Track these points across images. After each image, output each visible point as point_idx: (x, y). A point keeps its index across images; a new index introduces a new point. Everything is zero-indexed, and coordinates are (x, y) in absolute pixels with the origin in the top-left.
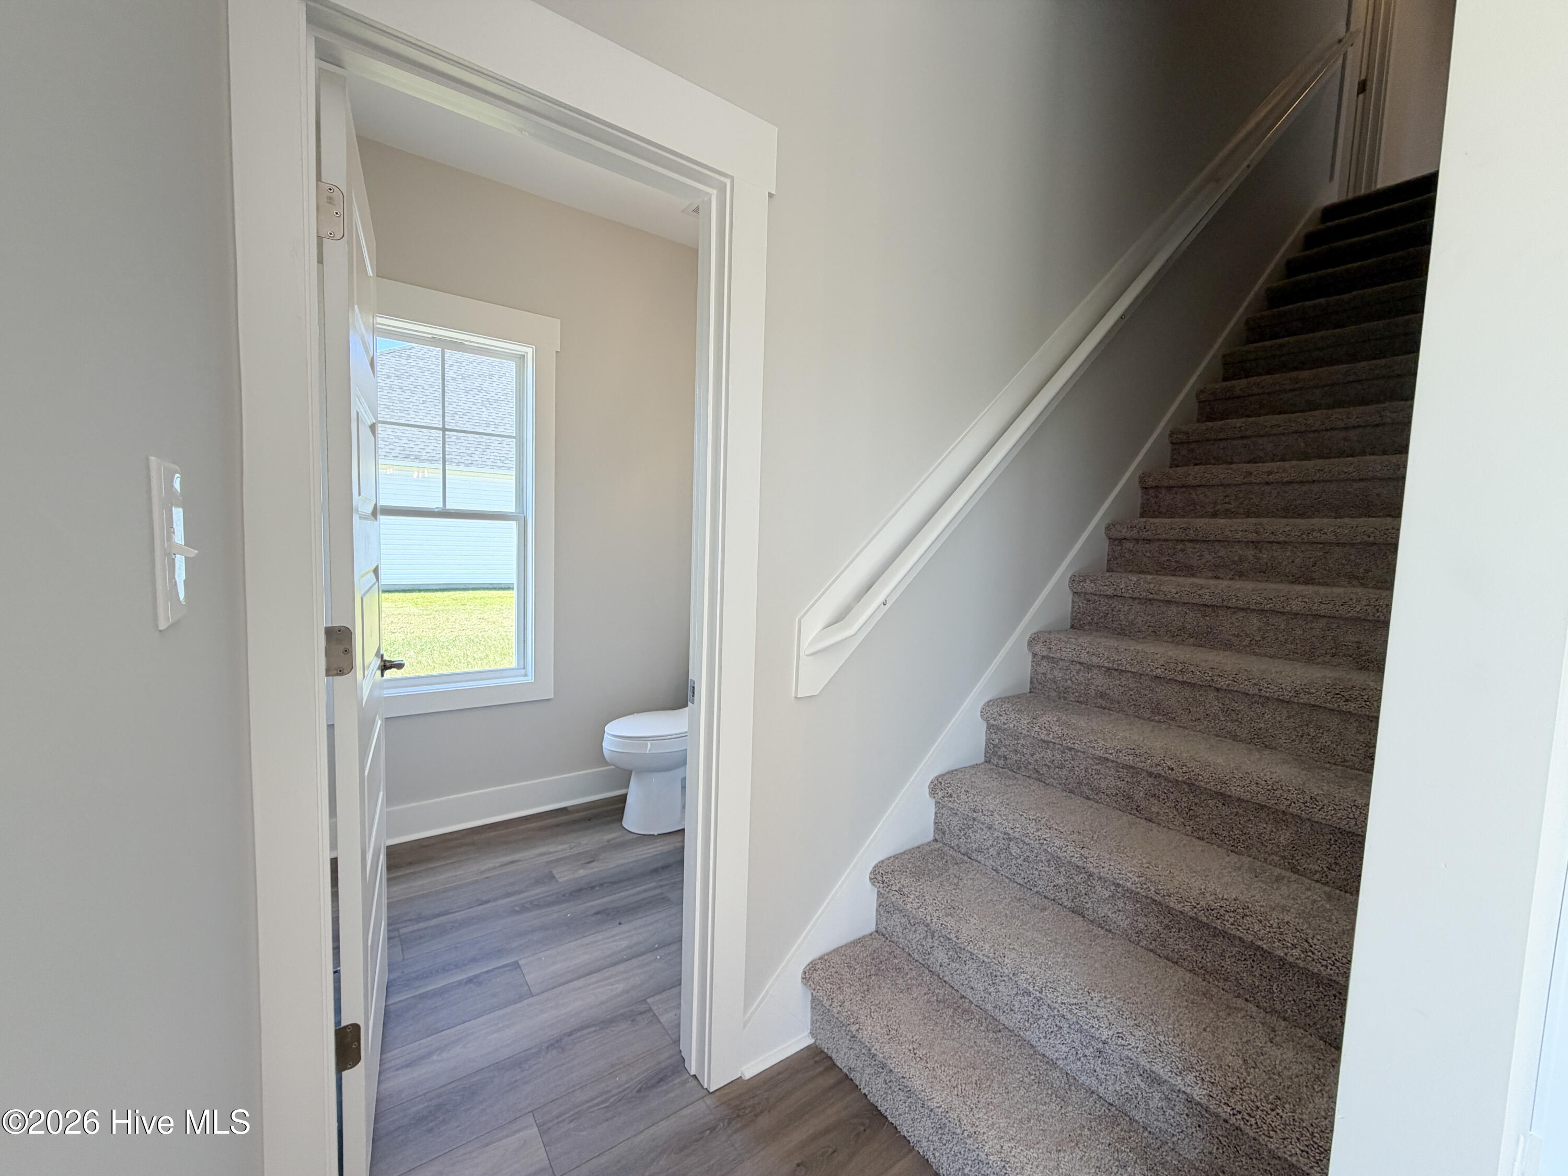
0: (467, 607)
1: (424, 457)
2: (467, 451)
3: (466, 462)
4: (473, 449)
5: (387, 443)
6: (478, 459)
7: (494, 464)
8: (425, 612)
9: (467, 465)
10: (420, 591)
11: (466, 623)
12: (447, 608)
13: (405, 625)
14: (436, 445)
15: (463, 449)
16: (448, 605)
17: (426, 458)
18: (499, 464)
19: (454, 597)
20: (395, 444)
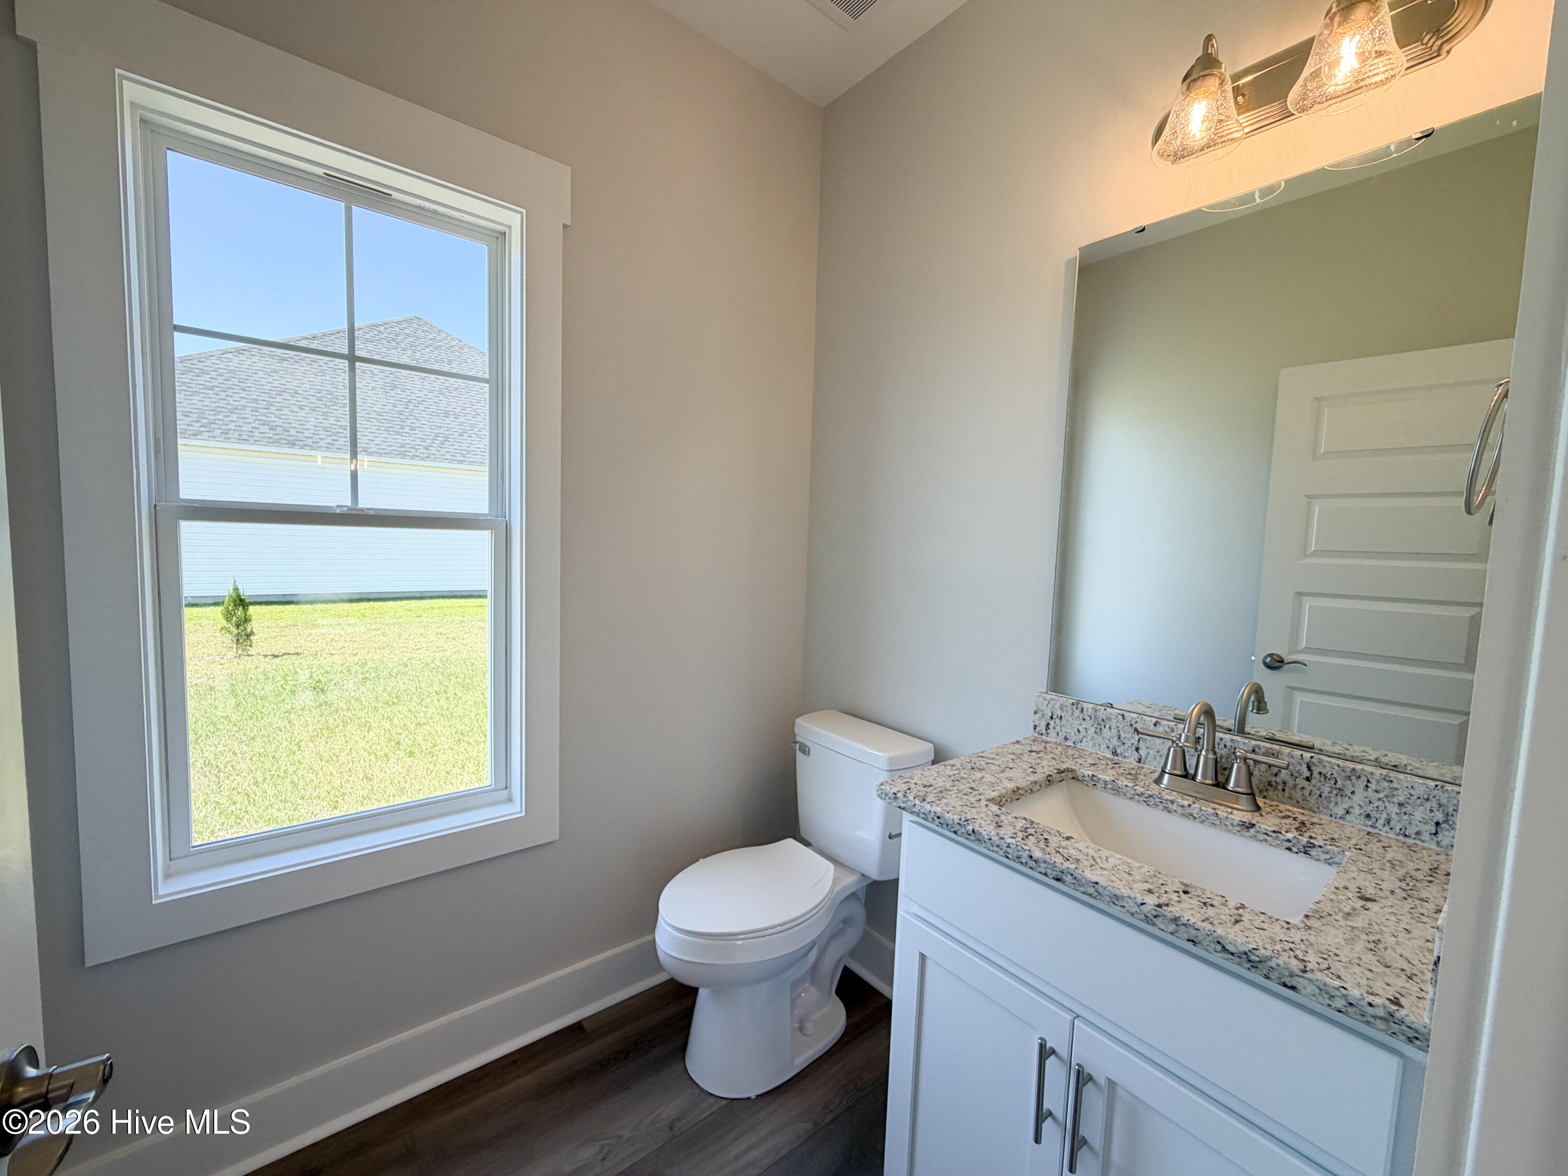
0: (423, 618)
1: (373, 450)
2: (423, 444)
3: (422, 455)
4: (430, 441)
5: (330, 434)
6: (436, 452)
7: (455, 458)
8: (373, 627)
9: (422, 459)
10: (369, 600)
11: (421, 639)
12: (400, 621)
13: (347, 644)
14: (387, 436)
15: (418, 442)
16: (401, 617)
17: (376, 450)
18: (460, 458)
19: (408, 607)
20: (339, 435)
